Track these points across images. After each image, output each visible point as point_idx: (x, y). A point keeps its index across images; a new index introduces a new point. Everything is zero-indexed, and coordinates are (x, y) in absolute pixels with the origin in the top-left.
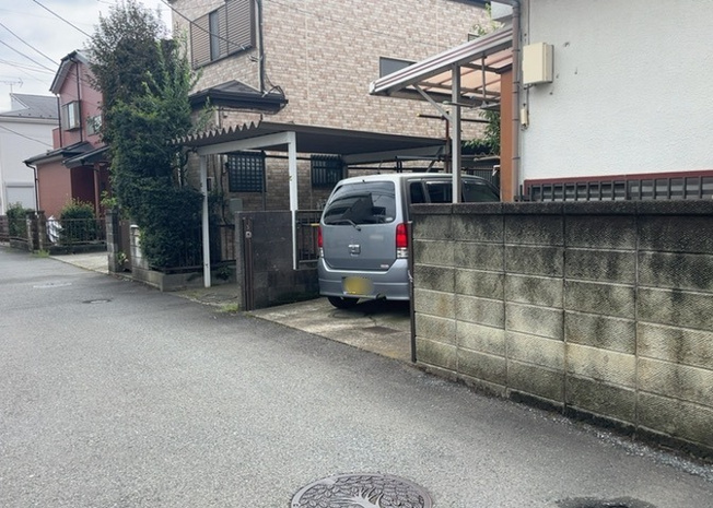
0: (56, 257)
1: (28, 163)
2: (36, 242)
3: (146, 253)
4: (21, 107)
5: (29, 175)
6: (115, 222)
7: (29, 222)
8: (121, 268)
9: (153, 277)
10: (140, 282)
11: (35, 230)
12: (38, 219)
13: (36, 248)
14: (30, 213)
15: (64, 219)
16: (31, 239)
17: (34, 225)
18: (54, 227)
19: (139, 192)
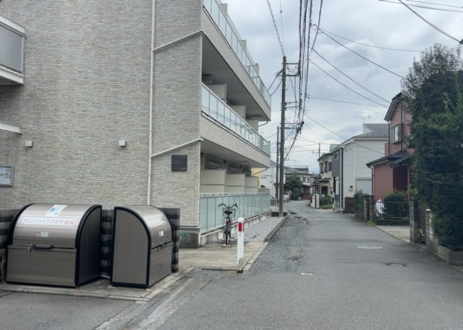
0: (378, 227)
1: (368, 165)
2: (368, 215)
3: (436, 232)
4: (369, 131)
5: (368, 173)
6: (416, 206)
7: (365, 202)
8: (419, 240)
9: (441, 251)
10: (431, 253)
11: (368, 208)
12: (371, 200)
13: (368, 219)
14: (367, 197)
15: (386, 201)
16: (366, 213)
17: (368, 204)
18: (379, 206)
19: (431, 185)
